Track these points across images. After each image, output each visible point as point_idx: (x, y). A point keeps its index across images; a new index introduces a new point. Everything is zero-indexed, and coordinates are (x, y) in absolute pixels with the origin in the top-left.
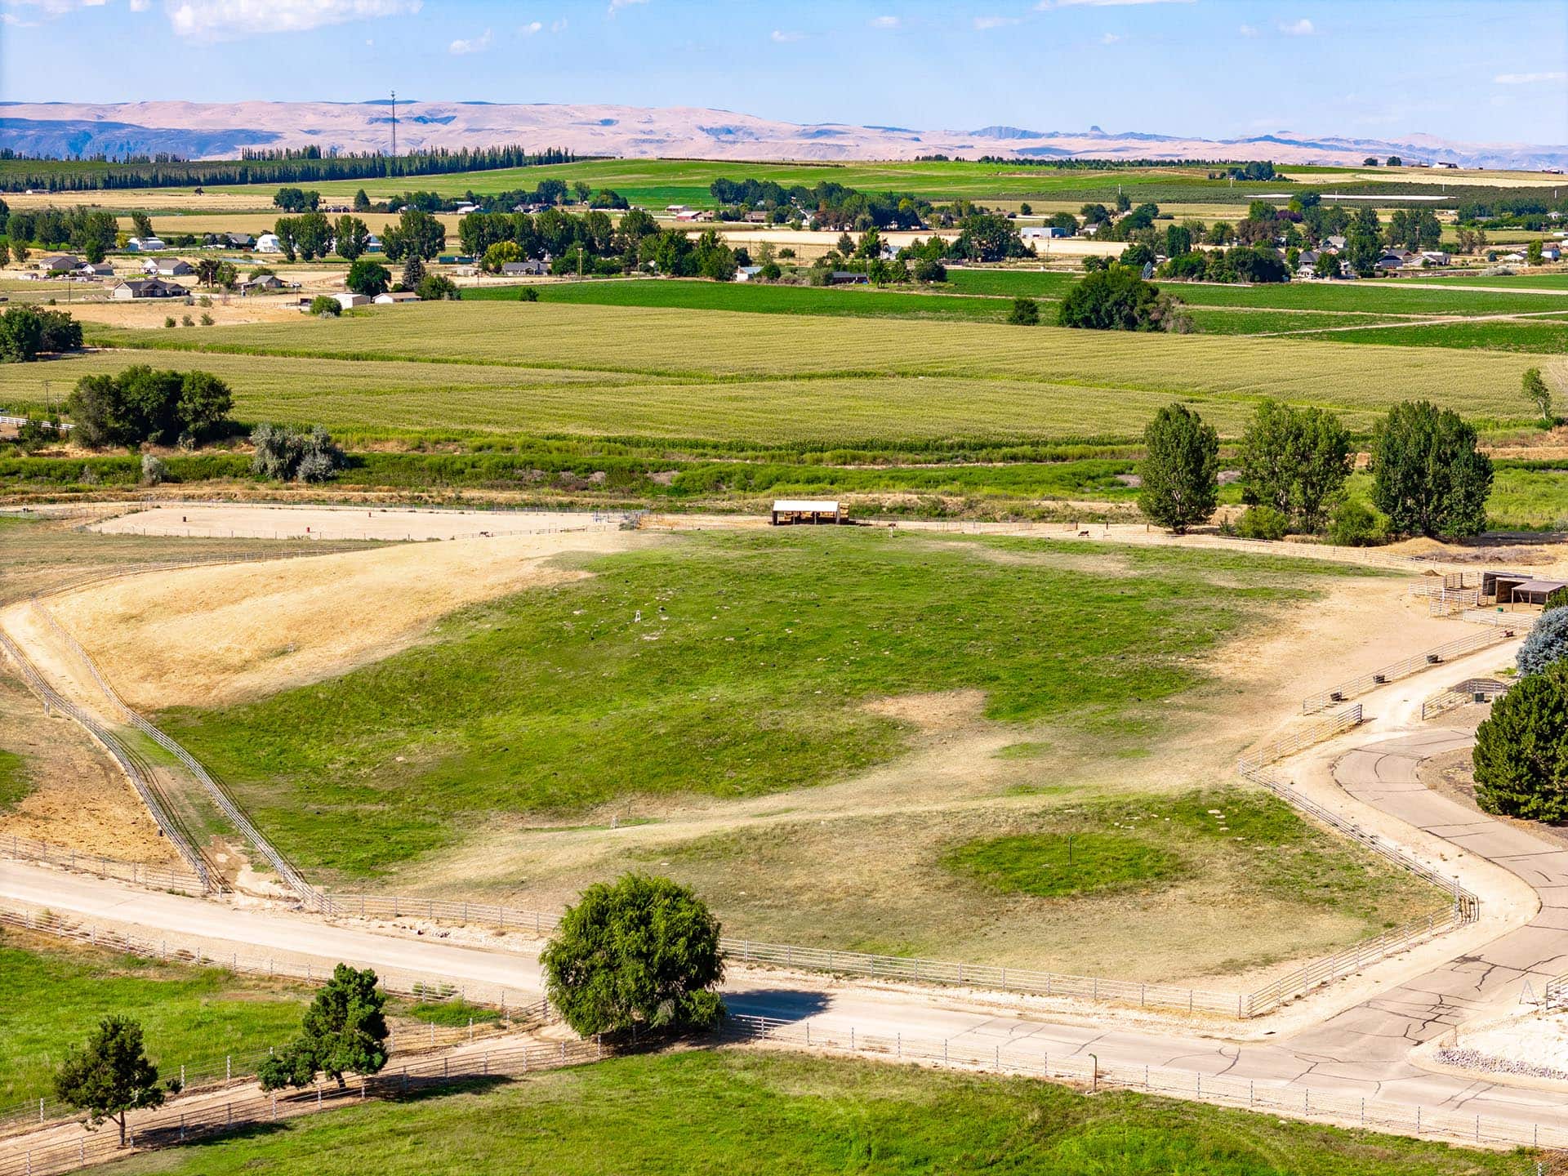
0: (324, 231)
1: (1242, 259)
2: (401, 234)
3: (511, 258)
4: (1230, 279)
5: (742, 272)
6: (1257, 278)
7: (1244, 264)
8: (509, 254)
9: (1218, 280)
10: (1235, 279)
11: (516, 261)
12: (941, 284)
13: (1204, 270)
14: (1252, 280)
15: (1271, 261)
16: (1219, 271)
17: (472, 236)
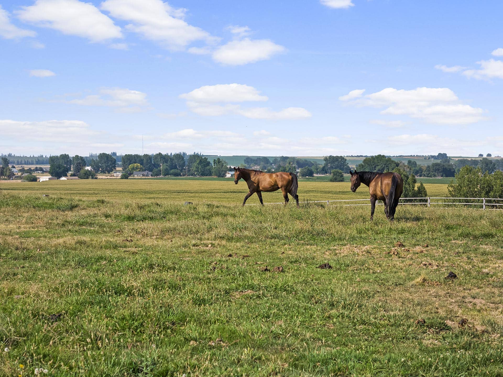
0: (68, 161)
1: (437, 167)
2: (98, 163)
3: (138, 170)
4: (433, 176)
5: (228, 173)
6: (444, 175)
7: (438, 170)
8: (137, 168)
9: (428, 177)
10: (435, 176)
11: (139, 171)
12: (311, 177)
13: (422, 172)
14: (442, 176)
15: (450, 169)
16: (428, 173)
17: (126, 163)
